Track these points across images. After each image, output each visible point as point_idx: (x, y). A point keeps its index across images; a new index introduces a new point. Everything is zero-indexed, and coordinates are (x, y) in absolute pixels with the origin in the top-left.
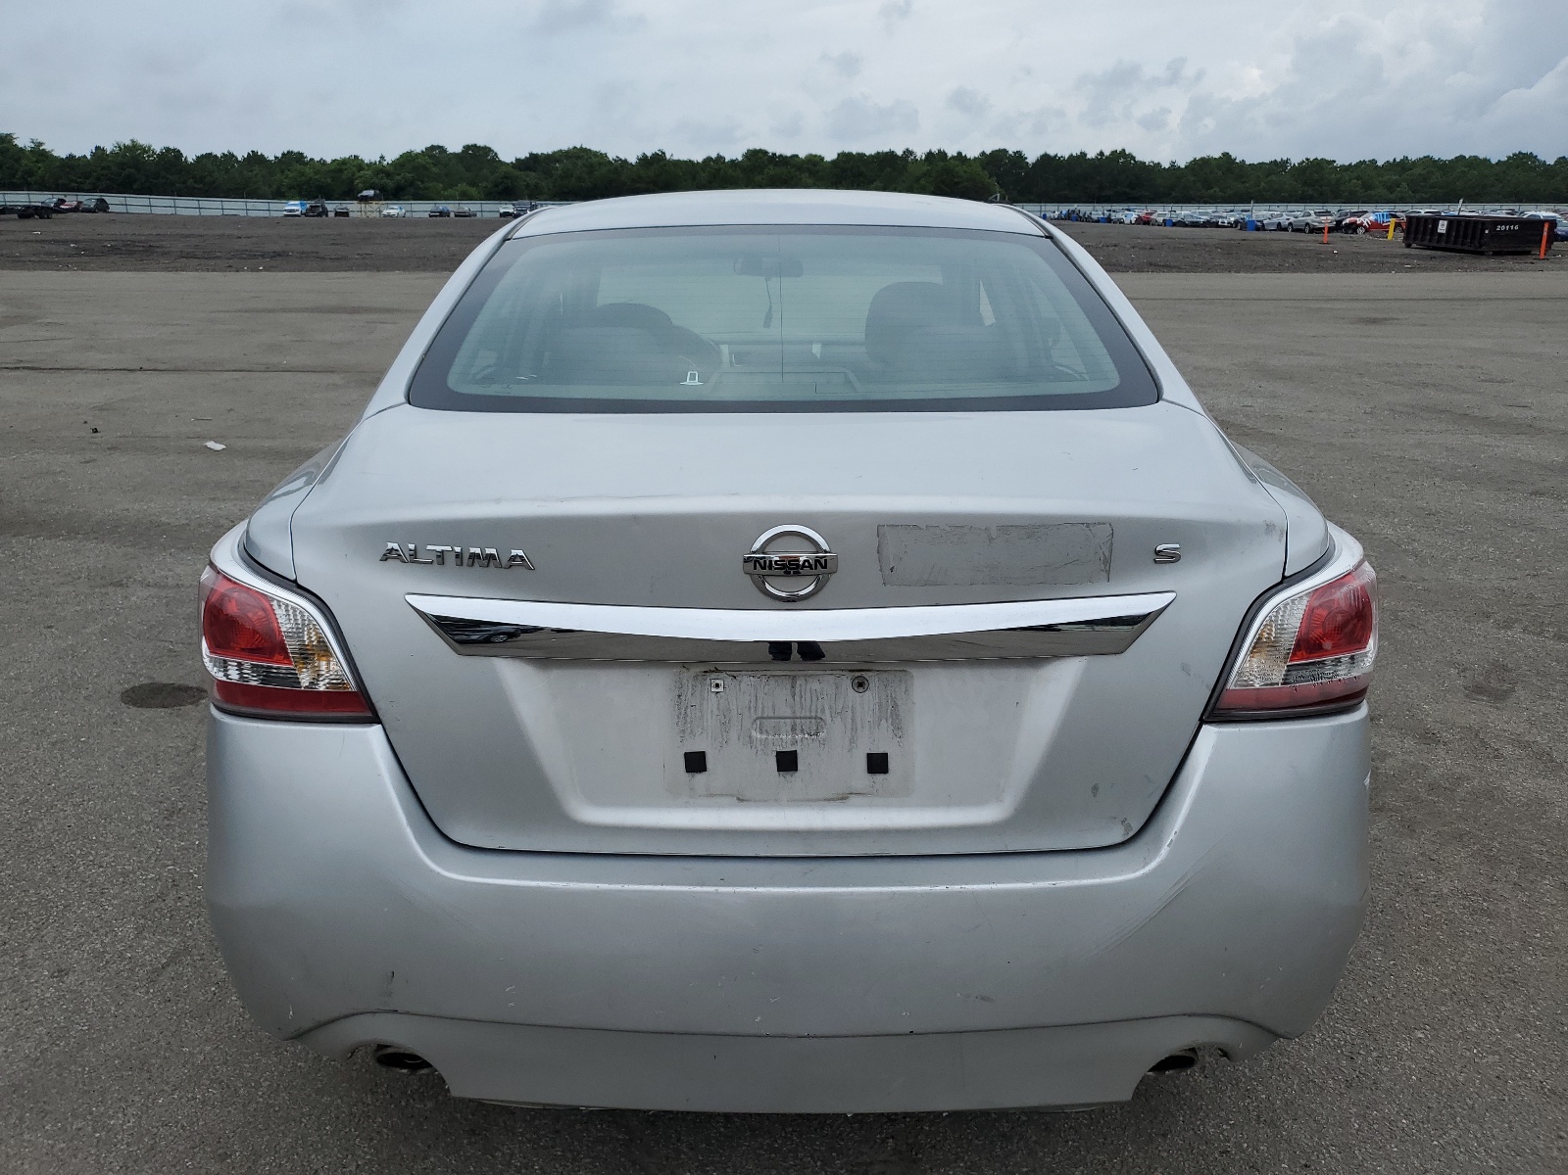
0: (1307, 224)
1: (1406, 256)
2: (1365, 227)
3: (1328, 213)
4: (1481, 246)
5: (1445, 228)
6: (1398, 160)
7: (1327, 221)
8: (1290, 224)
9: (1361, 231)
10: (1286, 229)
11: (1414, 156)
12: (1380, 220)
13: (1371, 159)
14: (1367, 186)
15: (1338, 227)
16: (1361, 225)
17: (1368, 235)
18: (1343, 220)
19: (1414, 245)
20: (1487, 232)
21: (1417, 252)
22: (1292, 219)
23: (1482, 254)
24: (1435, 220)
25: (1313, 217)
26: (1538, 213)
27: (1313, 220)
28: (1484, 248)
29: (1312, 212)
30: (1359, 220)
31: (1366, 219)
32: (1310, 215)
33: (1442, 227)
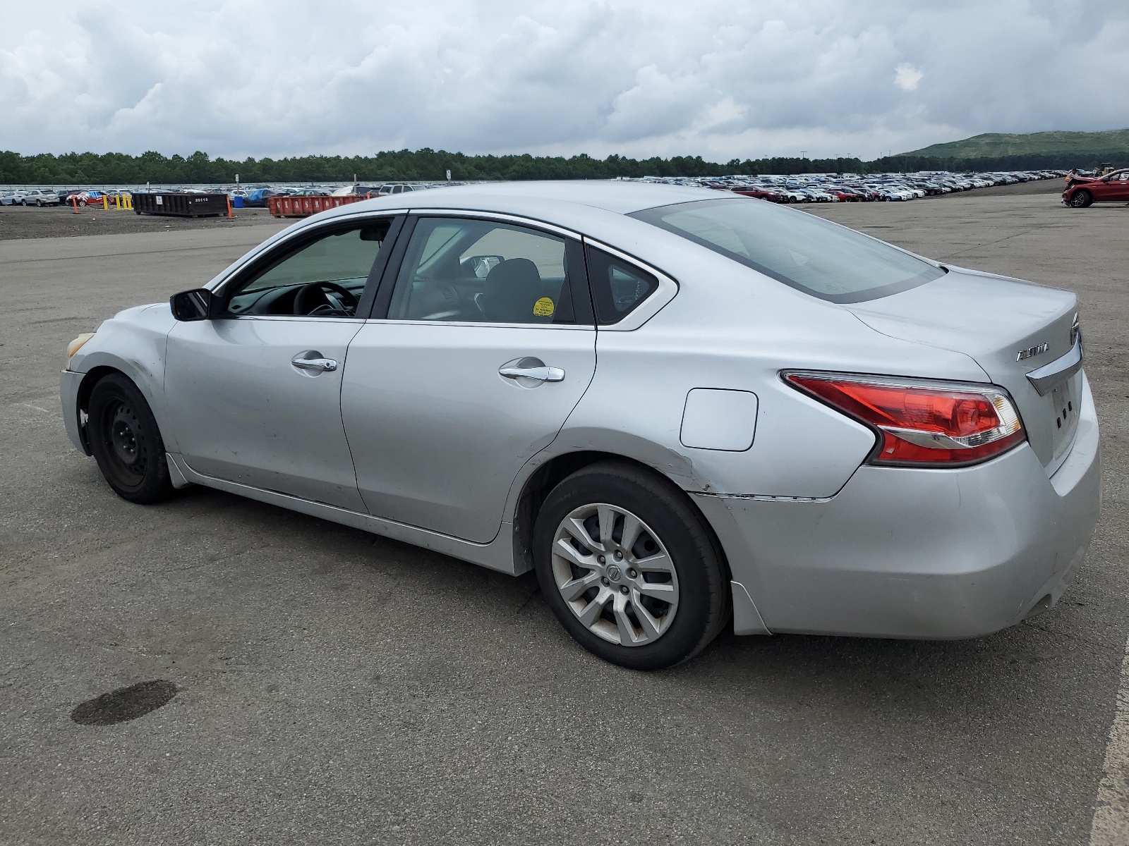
0: (38, 200)
1: (142, 220)
2: (84, 201)
3: (50, 191)
4: (189, 212)
5: (161, 201)
6: (69, 155)
7: (53, 197)
8: (23, 200)
9: (82, 204)
10: (20, 204)
11: (79, 152)
12: (94, 196)
13: (48, 153)
14: (54, 172)
15: (63, 201)
16: (81, 200)
17: (88, 206)
18: (68, 196)
19: (142, 213)
20: (190, 203)
21: (145, 217)
22: (24, 197)
23: (191, 217)
24: (153, 196)
25: (41, 194)
26: (192, 190)
27: (40, 196)
28: (191, 214)
29: (38, 191)
30: (79, 197)
31: (85, 196)
32: (37, 193)
33: (159, 201)
